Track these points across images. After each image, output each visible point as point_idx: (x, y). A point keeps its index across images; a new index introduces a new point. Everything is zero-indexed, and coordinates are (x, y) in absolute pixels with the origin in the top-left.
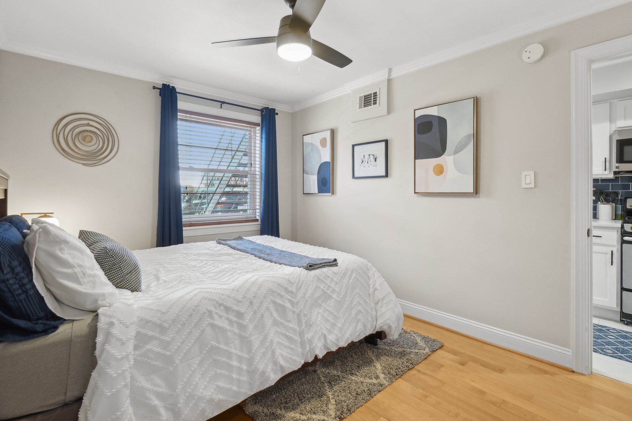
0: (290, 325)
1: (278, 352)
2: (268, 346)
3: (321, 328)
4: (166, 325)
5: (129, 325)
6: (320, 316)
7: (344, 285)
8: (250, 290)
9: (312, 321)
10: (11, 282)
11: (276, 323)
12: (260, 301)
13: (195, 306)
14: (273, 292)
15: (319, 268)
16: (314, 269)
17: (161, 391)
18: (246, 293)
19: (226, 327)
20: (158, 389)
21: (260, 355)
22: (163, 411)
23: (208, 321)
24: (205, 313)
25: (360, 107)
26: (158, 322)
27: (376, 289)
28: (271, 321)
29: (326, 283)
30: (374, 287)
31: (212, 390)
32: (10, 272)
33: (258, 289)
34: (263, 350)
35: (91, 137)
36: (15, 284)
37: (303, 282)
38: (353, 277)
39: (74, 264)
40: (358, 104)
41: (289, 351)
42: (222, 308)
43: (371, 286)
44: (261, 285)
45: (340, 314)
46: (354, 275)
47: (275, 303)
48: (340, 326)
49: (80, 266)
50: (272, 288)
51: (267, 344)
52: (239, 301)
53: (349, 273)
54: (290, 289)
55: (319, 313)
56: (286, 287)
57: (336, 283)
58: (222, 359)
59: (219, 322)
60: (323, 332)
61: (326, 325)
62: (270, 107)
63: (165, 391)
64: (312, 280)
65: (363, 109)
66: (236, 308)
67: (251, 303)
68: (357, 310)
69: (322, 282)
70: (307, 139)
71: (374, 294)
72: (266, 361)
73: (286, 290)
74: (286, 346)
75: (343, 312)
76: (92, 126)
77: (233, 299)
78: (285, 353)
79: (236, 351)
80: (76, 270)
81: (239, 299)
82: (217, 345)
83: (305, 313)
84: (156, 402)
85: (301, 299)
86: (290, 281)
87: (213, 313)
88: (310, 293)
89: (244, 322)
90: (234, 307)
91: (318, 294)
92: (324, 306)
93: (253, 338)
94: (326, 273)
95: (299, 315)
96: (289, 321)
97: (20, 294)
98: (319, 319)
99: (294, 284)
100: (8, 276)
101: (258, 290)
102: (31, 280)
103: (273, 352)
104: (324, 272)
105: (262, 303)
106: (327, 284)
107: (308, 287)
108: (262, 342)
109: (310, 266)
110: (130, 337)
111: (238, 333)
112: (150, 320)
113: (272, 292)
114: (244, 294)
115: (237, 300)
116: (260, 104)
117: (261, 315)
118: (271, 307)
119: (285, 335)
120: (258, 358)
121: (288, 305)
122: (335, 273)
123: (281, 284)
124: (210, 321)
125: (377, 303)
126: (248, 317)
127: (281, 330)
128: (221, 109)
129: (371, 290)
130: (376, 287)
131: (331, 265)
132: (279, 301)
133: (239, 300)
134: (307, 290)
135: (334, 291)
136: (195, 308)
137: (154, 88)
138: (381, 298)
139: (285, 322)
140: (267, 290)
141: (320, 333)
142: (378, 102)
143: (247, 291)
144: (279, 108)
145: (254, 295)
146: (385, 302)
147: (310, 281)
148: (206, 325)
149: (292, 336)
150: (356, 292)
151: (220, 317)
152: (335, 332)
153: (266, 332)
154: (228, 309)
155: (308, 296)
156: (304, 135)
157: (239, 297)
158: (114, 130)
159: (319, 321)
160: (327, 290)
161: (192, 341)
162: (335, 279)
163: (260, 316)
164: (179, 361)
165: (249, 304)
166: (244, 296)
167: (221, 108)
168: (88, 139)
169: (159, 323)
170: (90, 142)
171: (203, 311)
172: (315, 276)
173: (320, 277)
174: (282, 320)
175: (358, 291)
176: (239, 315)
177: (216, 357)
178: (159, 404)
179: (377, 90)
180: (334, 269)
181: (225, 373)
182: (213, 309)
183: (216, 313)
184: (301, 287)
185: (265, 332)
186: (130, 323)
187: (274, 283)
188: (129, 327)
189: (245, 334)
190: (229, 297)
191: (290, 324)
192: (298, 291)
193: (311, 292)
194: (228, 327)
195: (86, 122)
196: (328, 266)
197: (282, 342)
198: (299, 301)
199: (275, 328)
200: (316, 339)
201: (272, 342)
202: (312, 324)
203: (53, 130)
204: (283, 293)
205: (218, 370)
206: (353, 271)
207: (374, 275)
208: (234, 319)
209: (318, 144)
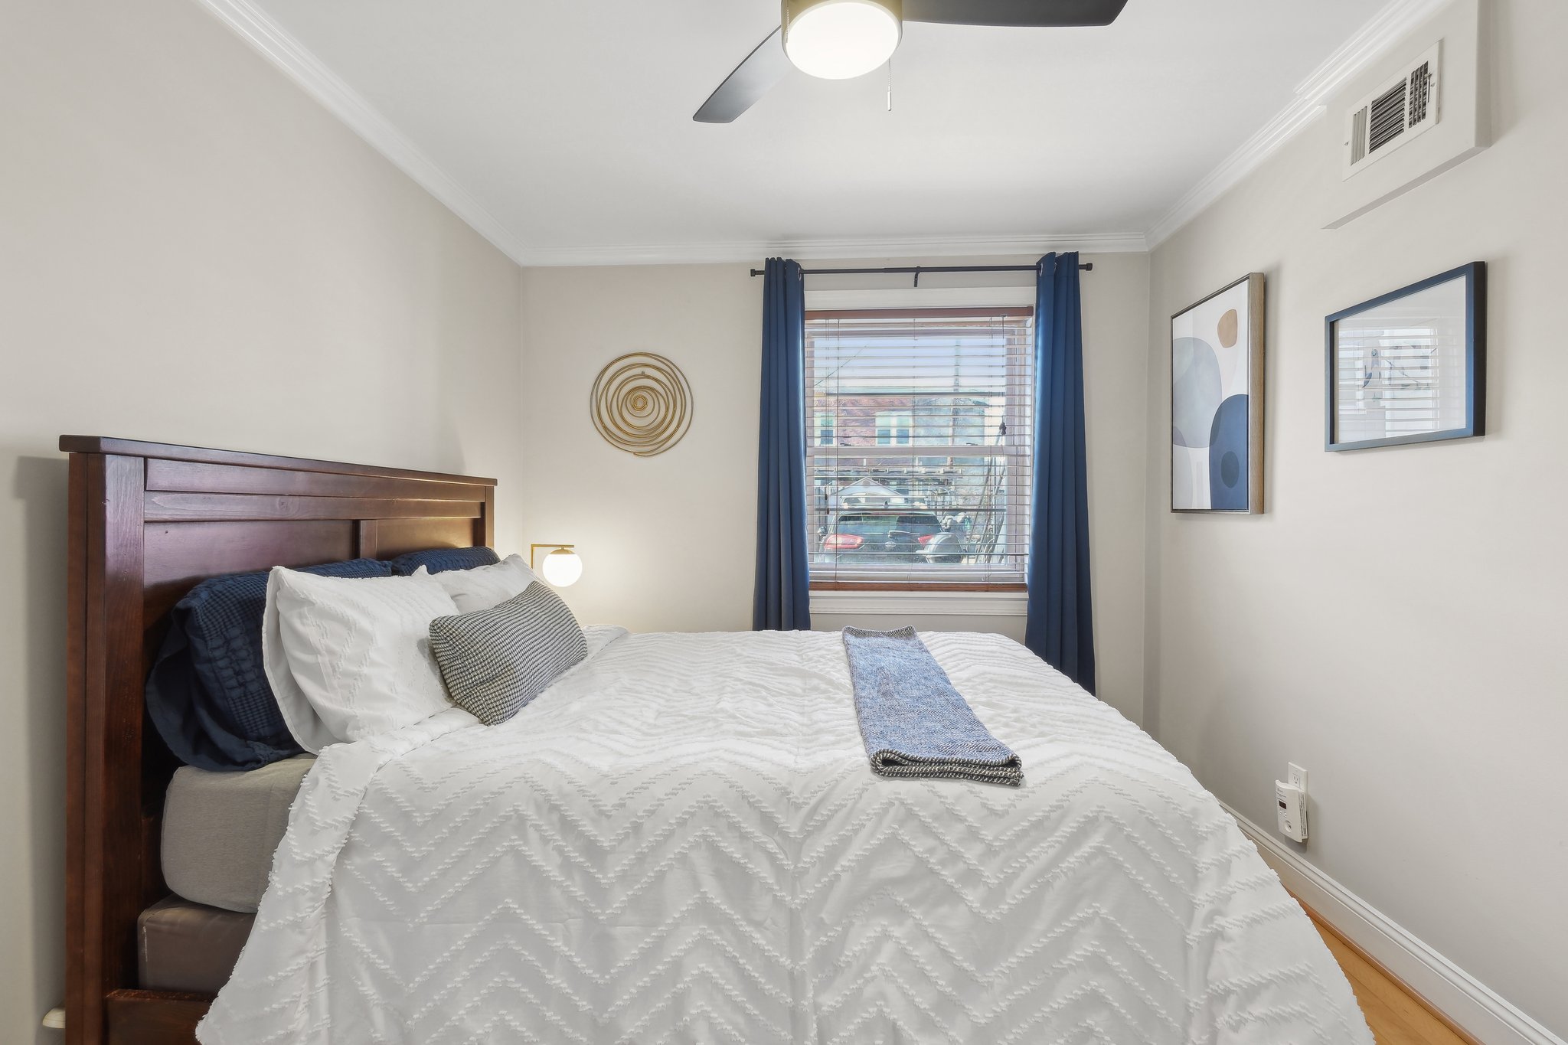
0: (757, 939)
1: (698, 1005)
2: (660, 975)
3: (882, 996)
4: (419, 820)
5: (341, 795)
6: (888, 948)
7: (1030, 867)
8: (647, 788)
9: (847, 956)
10: (221, 664)
11: (704, 910)
12: (663, 830)
13: (492, 793)
14: (717, 815)
15: (926, 775)
16: (902, 775)
17: (383, 967)
18: (631, 795)
19: (550, 871)
20: (377, 961)
21: (634, 991)
22: (379, 1017)
23: (511, 840)
24: (509, 818)
25: (1357, 155)
26: (407, 807)
27: (1219, 935)
28: (690, 902)
29: (939, 838)
30: (1210, 918)
31: (487, 1025)
32: (223, 647)
33: (672, 794)
34: (645, 979)
35: (644, 398)
36: (227, 668)
37: (836, 811)
38: (1086, 849)
39: (319, 647)
40: (1349, 147)
41: (740, 1020)
42: (555, 817)
43: (1201, 914)
44: (686, 783)
45: (993, 974)
46: (1096, 840)
47: (714, 850)
48: (983, 1021)
49: (331, 652)
50: (716, 801)
51: (660, 967)
52: (602, 813)
53: (1067, 828)
54: (781, 819)
55: (886, 936)
56: (769, 810)
57: (990, 852)
58: (527, 954)
59: (536, 854)
60: (885, 1009)
61: (912, 992)
62: (1060, 252)
63: (390, 972)
64: (875, 814)
65: (1370, 158)
66: (588, 828)
67: (637, 828)
68: (1083, 989)
69: (926, 830)
70: (1184, 327)
71: (1209, 953)
72: (647, 1017)
73: (768, 821)
74: (728, 998)
75: (1007, 971)
76: (648, 377)
77: (590, 801)
78: (722, 1021)
79: (566, 949)
80: (320, 659)
81: (606, 806)
82: (518, 911)
83: (822, 919)
84: (369, 989)
85: (814, 865)
86: (788, 793)
87: (529, 823)
88: (856, 855)
89: (600, 876)
90: (584, 826)
91: (893, 867)
92: (917, 917)
93: (618, 931)
94: (948, 801)
95: (793, 916)
96: (758, 925)
97: (232, 688)
98: (882, 958)
99: (798, 807)
100: (217, 653)
101: (670, 796)
102: (260, 666)
103: (679, 1002)
104: (940, 797)
105: (668, 836)
106: (943, 843)
107: (856, 832)
108: (649, 955)
109: (887, 762)
110: (331, 822)
111: (583, 900)
112: (394, 796)
113: (714, 813)
114: (624, 795)
115: (599, 806)
116: (1032, 250)
117: (657, 871)
118: (701, 861)
119: (733, 961)
120: (625, 997)
121: (762, 870)
122: (993, 812)
123: (753, 796)
124: (516, 843)
125: (1219, 998)
126: (616, 866)
127: (725, 943)
128: (916, 290)
129: (1195, 933)
130: (1223, 927)
131: (983, 776)
132: (732, 848)
133: (604, 808)
134: (845, 842)
135: (971, 876)
136: (489, 798)
137: (754, 273)
138: (1240, 986)
139: (744, 923)
140: (698, 802)
141: (871, 1010)
142: (1431, 108)
143: (636, 789)
144: (1087, 248)
145: (651, 806)
146: (1258, 1009)
147: (868, 815)
148: (504, 849)
149: (757, 975)
150: (1091, 911)
151: (545, 840)
152: (950, 1033)
153: (663, 928)
154: (567, 826)
155: (843, 863)
156: (1173, 317)
157: (609, 802)
158: (685, 378)
159: (878, 964)
160: (943, 863)
161: (464, 879)
162: (988, 835)
163: (652, 874)
164: (425, 915)
165: (628, 828)
166: (622, 802)
167: (916, 285)
168: (640, 404)
169: (407, 809)
170: (643, 408)
171: (506, 812)
172: (896, 802)
173: (916, 809)
174: (733, 912)
175: (1103, 911)
176: (594, 851)
177: (512, 942)
178: (375, 997)
179: (1431, 57)
180: (997, 795)
181: (529, 996)
182: (531, 813)
183: (537, 828)
184: (824, 823)
185: (660, 929)
186: (346, 791)
187: (730, 787)
188: (339, 799)
189: (599, 911)
190: (582, 792)
191: (756, 935)
192: (809, 834)
193: (861, 853)
194: (557, 874)
195: (638, 371)
196: (971, 777)
197: (720, 981)
198: (806, 871)
199: (701, 926)
200: (852, 1027)
201: (677, 966)
202: (843, 965)
203: (592, 394)
204: (751, 827)
205: (513, 980)
206: (1089, 825)
207: (1224, 868)
208: (576, 857)
209: (1212, 338)
